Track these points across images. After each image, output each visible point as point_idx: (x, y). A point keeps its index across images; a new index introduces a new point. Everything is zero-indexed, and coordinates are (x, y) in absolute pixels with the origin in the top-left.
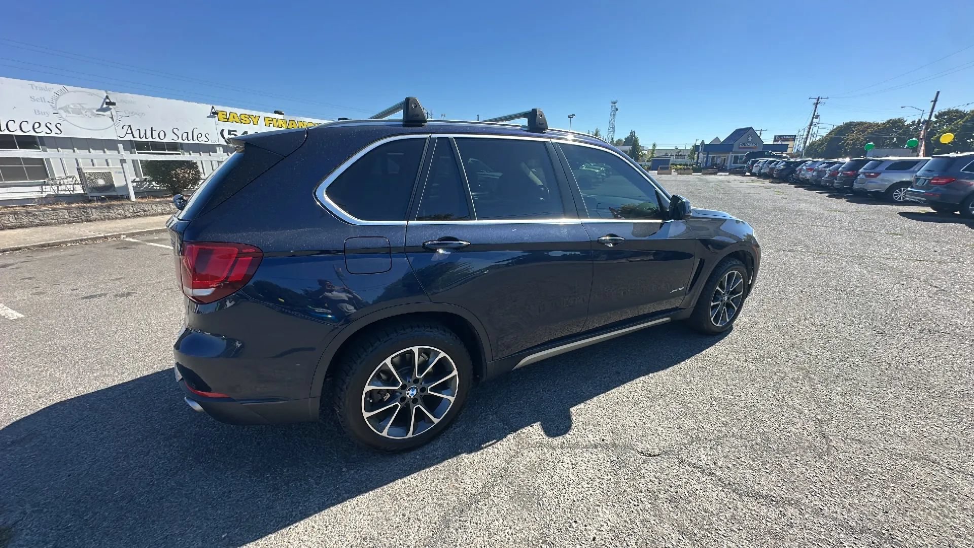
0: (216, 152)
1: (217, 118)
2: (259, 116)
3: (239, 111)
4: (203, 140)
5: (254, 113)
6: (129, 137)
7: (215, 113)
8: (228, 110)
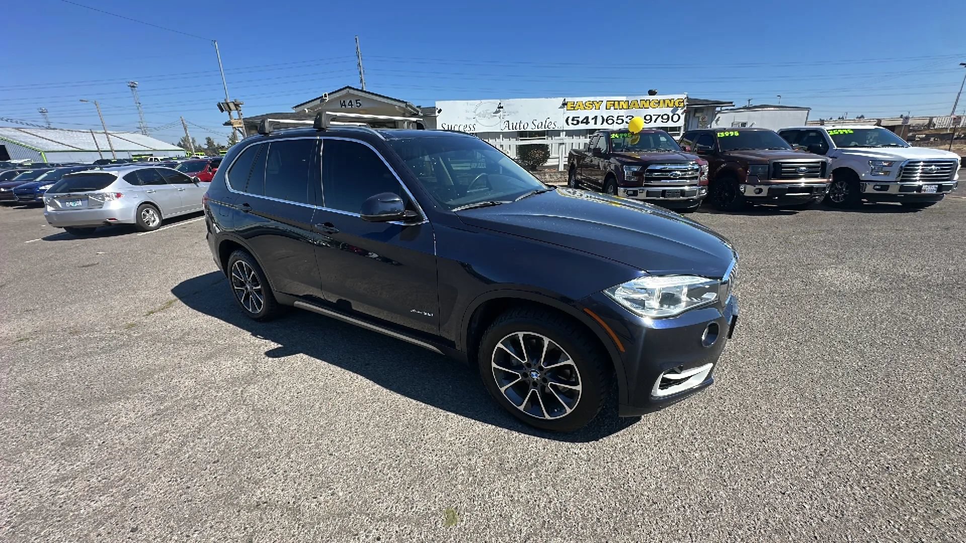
0: (559, 136)
1: (565, 108)
2: (602, 101)
3: (584, 99)
4: (552, 127)
5: (598, 99)
6: (506, 130)
7: (565, 104)
8: (576, 100)
